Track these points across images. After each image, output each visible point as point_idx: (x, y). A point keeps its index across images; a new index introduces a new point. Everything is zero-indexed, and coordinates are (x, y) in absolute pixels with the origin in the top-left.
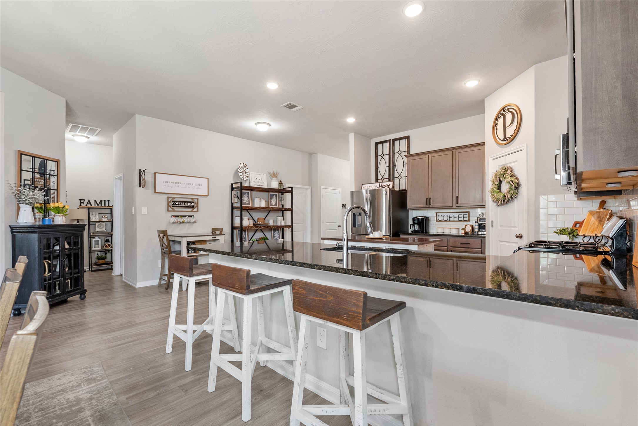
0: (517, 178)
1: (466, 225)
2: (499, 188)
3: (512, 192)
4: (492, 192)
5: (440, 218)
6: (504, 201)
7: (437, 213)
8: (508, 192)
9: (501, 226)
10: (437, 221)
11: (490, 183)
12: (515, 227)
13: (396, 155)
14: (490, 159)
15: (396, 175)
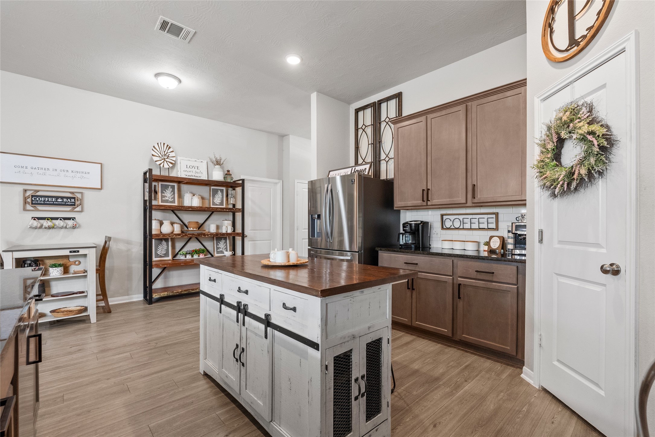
0: (608, 127)
1: (491, 237)
2: (557, 156)
3: (592, 160)
4: (542, 166)
5: (448, 224)
6: (569, 184)
7: (442, 216)
8: (581, 163)
9: (560, 242)
10: (443, 228)
11: (537, 150)
12: (597, 245)
13: (383, 125)
14: (537, 101)
15: (383, 156)
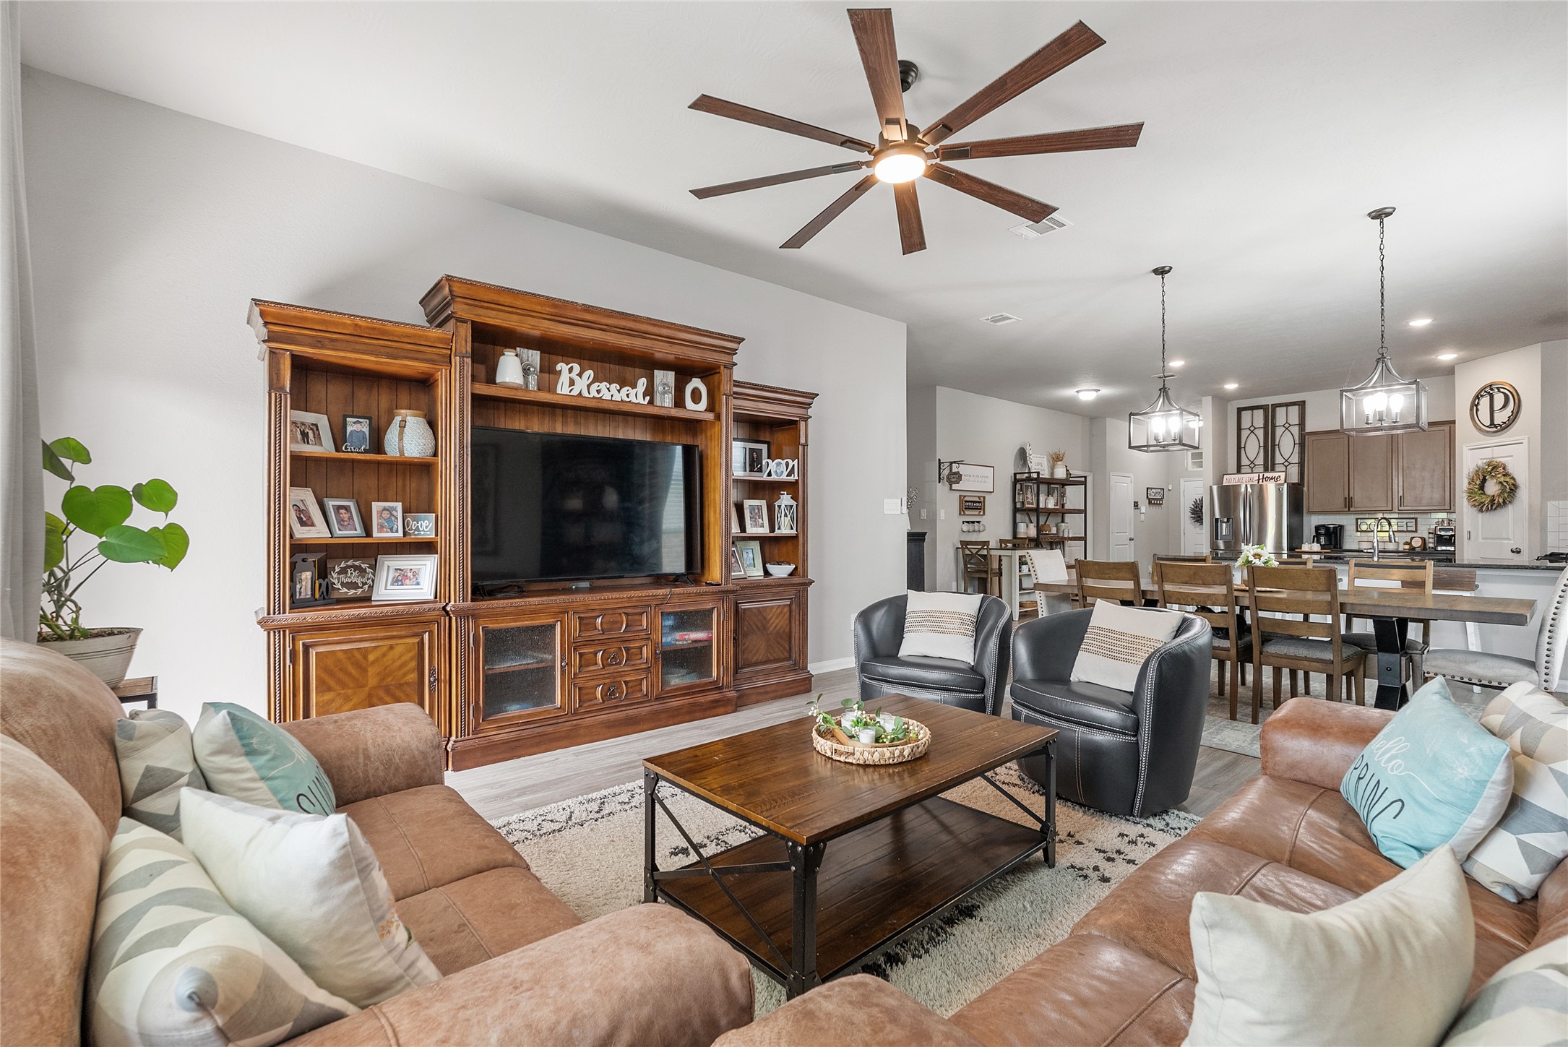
0: (1514, 479)
1: (1412, 538)
2: (1482, 487)
3: (1506, 495)
4: (1471, 494)
5: (1363, 527)
6: (1492, 506)
7: (1357, 519)
8: (1499, 496)
9: (1483, 539)
10: (1356, 530)
11: (1466, 482)
12: (1510, 539)
13: (1279, 431)
14: (1465, 449)
15: (1279, 459)
